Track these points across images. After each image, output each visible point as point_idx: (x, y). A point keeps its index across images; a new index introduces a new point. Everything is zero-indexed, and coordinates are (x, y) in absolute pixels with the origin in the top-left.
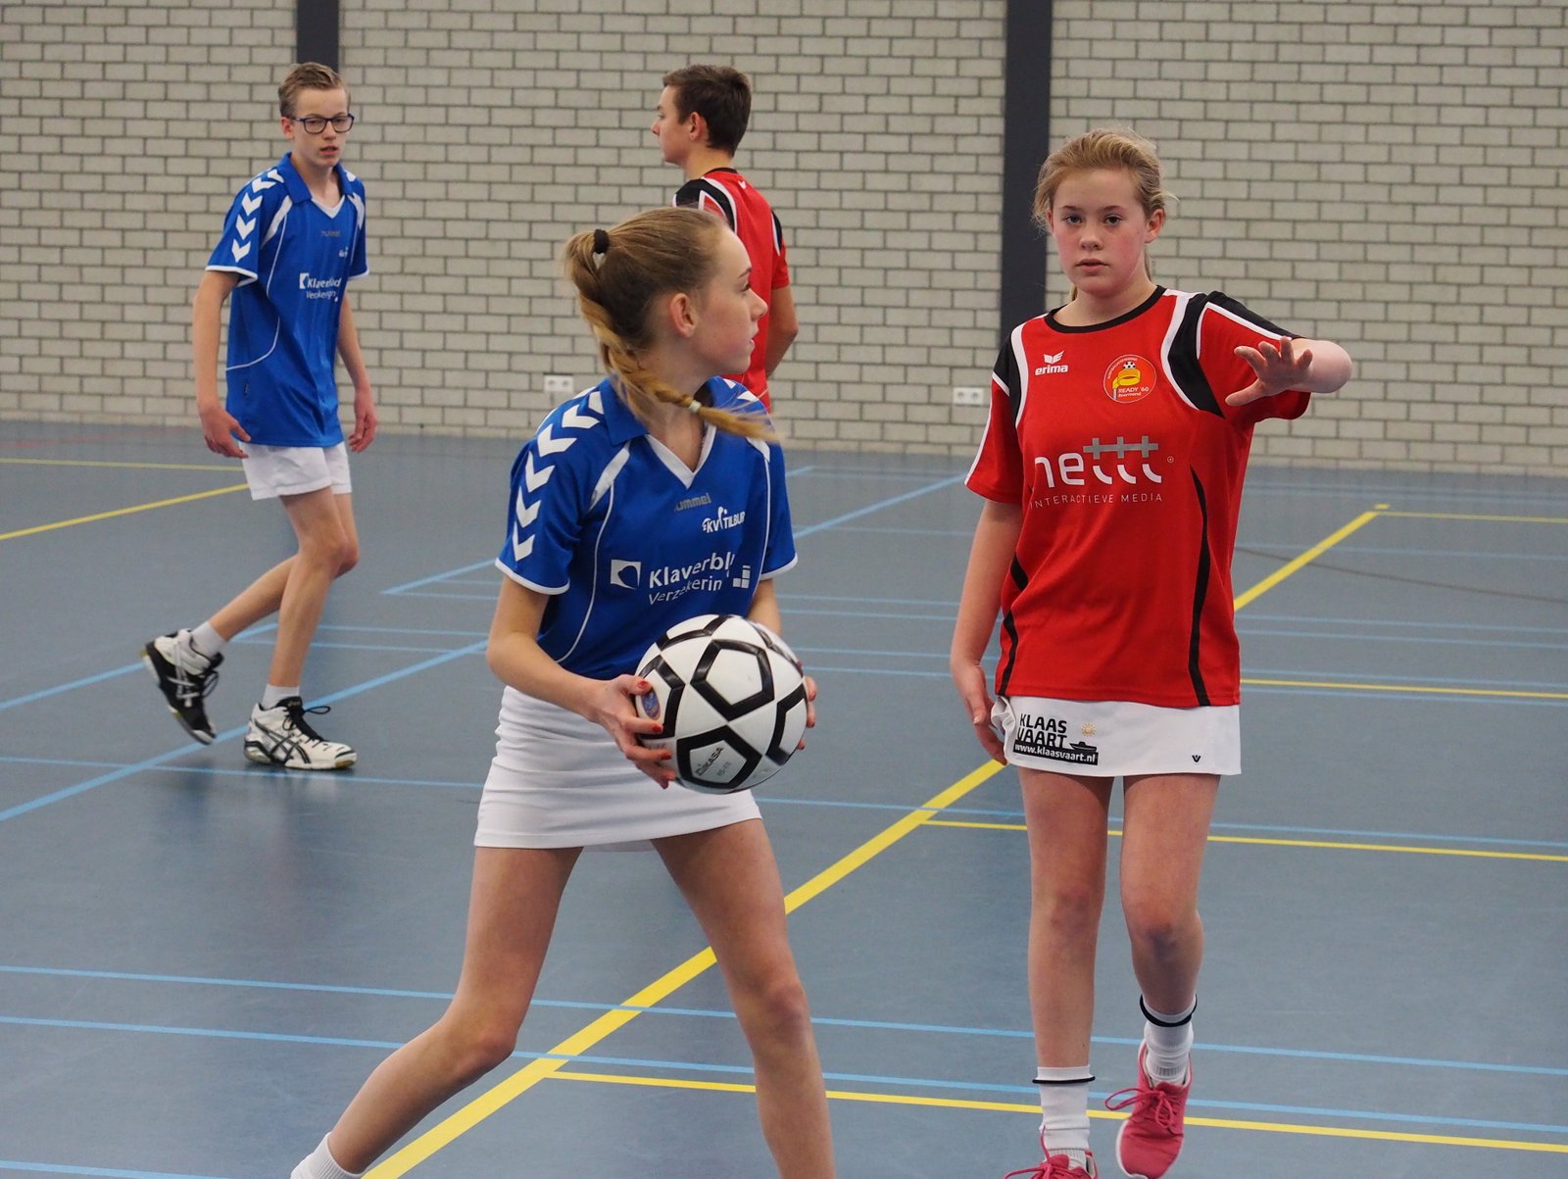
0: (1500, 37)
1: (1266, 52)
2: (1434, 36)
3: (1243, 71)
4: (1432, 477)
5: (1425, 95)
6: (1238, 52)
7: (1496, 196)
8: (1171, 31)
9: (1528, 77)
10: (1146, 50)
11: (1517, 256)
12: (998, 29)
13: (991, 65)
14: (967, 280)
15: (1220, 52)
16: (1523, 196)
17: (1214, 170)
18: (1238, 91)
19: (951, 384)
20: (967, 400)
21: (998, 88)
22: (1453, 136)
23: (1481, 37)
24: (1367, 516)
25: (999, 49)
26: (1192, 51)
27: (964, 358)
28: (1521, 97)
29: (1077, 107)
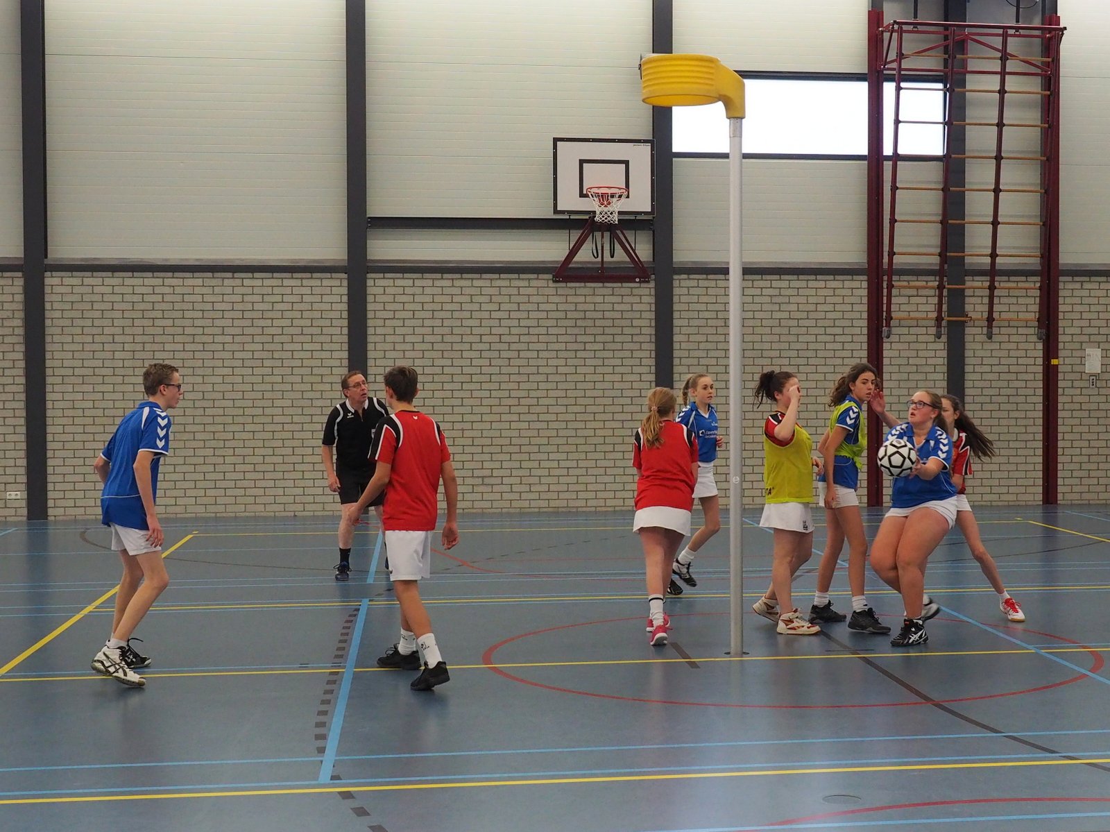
0: (237, 339)
1: (139, 347)
2: (210, 339)
3: (129, 355)
4: (216, 519)
5: (207, 363)
6: (127, 347)
7: (238, 403)
8: (97, 339)
9: (250, 355)
10: (87, 347)
11: (248, 428)
12: (21, 339)
13: (19, 355)
14: (11, 446)
15: (119, 347)
16: (250, 403)
17: (119, 396)
18: (127, 363)
19: (5, 491)
20: (13, 497)
21: (22, 364)
22: (220, 380)
23: (229, 339)
24: (190, 536)
25: (22, 348)
26: (107, 347)
27: (12, 479)
28: (247, 363)
29: (57, 372)
